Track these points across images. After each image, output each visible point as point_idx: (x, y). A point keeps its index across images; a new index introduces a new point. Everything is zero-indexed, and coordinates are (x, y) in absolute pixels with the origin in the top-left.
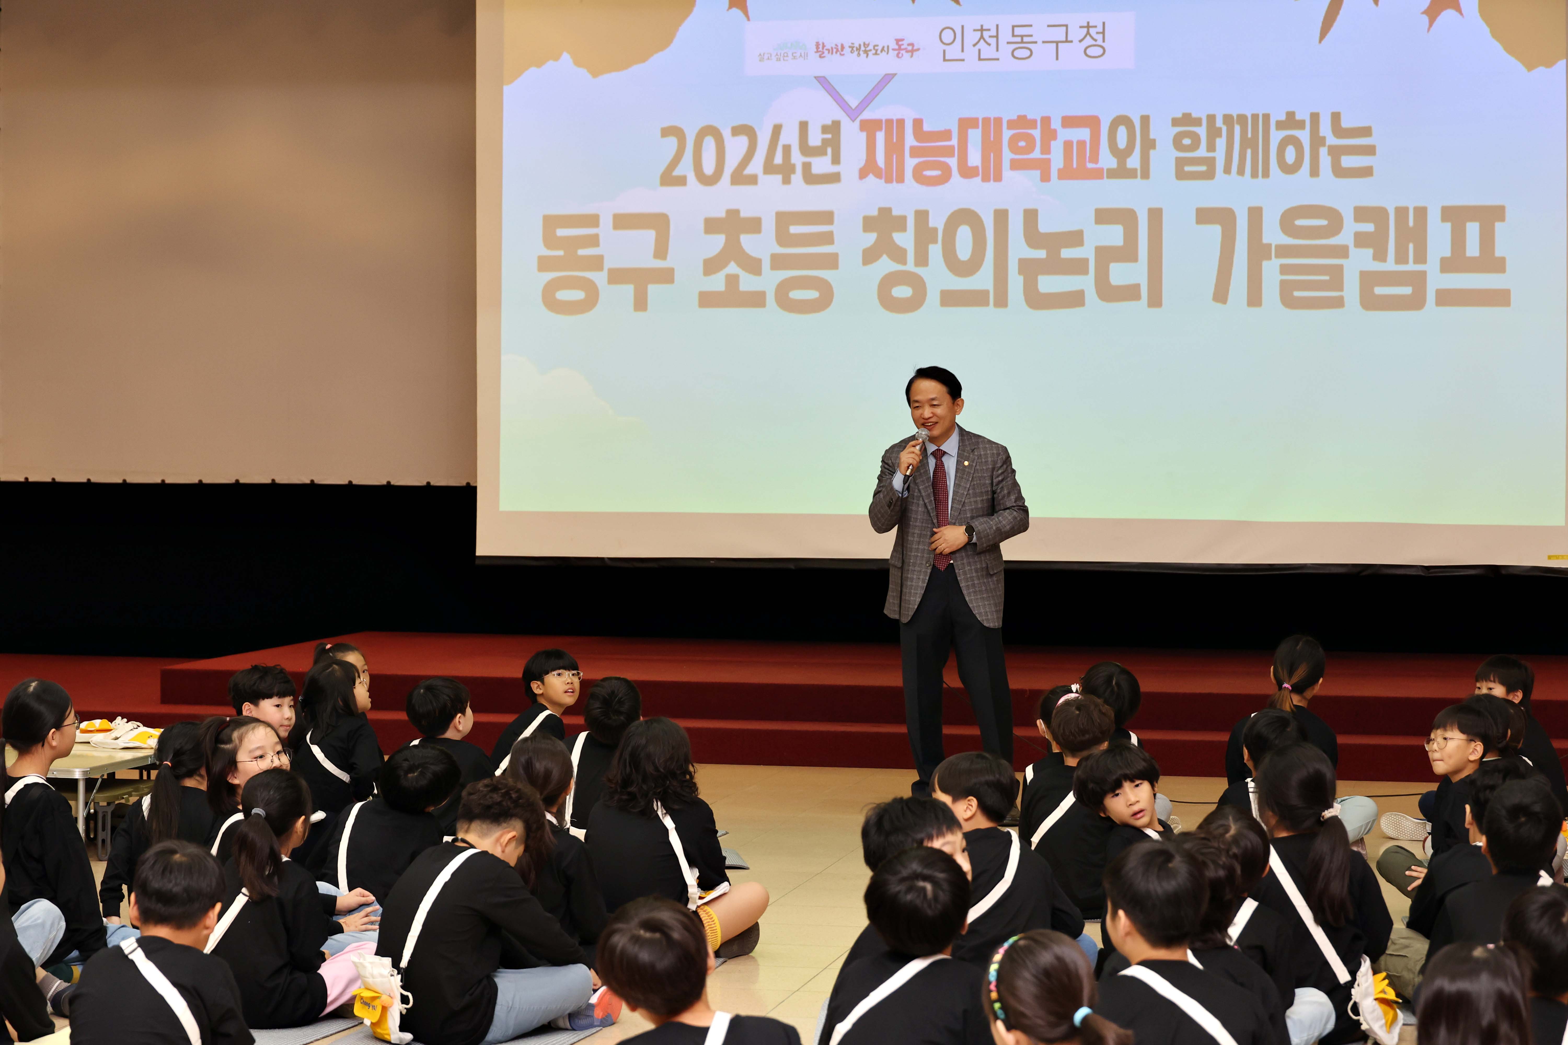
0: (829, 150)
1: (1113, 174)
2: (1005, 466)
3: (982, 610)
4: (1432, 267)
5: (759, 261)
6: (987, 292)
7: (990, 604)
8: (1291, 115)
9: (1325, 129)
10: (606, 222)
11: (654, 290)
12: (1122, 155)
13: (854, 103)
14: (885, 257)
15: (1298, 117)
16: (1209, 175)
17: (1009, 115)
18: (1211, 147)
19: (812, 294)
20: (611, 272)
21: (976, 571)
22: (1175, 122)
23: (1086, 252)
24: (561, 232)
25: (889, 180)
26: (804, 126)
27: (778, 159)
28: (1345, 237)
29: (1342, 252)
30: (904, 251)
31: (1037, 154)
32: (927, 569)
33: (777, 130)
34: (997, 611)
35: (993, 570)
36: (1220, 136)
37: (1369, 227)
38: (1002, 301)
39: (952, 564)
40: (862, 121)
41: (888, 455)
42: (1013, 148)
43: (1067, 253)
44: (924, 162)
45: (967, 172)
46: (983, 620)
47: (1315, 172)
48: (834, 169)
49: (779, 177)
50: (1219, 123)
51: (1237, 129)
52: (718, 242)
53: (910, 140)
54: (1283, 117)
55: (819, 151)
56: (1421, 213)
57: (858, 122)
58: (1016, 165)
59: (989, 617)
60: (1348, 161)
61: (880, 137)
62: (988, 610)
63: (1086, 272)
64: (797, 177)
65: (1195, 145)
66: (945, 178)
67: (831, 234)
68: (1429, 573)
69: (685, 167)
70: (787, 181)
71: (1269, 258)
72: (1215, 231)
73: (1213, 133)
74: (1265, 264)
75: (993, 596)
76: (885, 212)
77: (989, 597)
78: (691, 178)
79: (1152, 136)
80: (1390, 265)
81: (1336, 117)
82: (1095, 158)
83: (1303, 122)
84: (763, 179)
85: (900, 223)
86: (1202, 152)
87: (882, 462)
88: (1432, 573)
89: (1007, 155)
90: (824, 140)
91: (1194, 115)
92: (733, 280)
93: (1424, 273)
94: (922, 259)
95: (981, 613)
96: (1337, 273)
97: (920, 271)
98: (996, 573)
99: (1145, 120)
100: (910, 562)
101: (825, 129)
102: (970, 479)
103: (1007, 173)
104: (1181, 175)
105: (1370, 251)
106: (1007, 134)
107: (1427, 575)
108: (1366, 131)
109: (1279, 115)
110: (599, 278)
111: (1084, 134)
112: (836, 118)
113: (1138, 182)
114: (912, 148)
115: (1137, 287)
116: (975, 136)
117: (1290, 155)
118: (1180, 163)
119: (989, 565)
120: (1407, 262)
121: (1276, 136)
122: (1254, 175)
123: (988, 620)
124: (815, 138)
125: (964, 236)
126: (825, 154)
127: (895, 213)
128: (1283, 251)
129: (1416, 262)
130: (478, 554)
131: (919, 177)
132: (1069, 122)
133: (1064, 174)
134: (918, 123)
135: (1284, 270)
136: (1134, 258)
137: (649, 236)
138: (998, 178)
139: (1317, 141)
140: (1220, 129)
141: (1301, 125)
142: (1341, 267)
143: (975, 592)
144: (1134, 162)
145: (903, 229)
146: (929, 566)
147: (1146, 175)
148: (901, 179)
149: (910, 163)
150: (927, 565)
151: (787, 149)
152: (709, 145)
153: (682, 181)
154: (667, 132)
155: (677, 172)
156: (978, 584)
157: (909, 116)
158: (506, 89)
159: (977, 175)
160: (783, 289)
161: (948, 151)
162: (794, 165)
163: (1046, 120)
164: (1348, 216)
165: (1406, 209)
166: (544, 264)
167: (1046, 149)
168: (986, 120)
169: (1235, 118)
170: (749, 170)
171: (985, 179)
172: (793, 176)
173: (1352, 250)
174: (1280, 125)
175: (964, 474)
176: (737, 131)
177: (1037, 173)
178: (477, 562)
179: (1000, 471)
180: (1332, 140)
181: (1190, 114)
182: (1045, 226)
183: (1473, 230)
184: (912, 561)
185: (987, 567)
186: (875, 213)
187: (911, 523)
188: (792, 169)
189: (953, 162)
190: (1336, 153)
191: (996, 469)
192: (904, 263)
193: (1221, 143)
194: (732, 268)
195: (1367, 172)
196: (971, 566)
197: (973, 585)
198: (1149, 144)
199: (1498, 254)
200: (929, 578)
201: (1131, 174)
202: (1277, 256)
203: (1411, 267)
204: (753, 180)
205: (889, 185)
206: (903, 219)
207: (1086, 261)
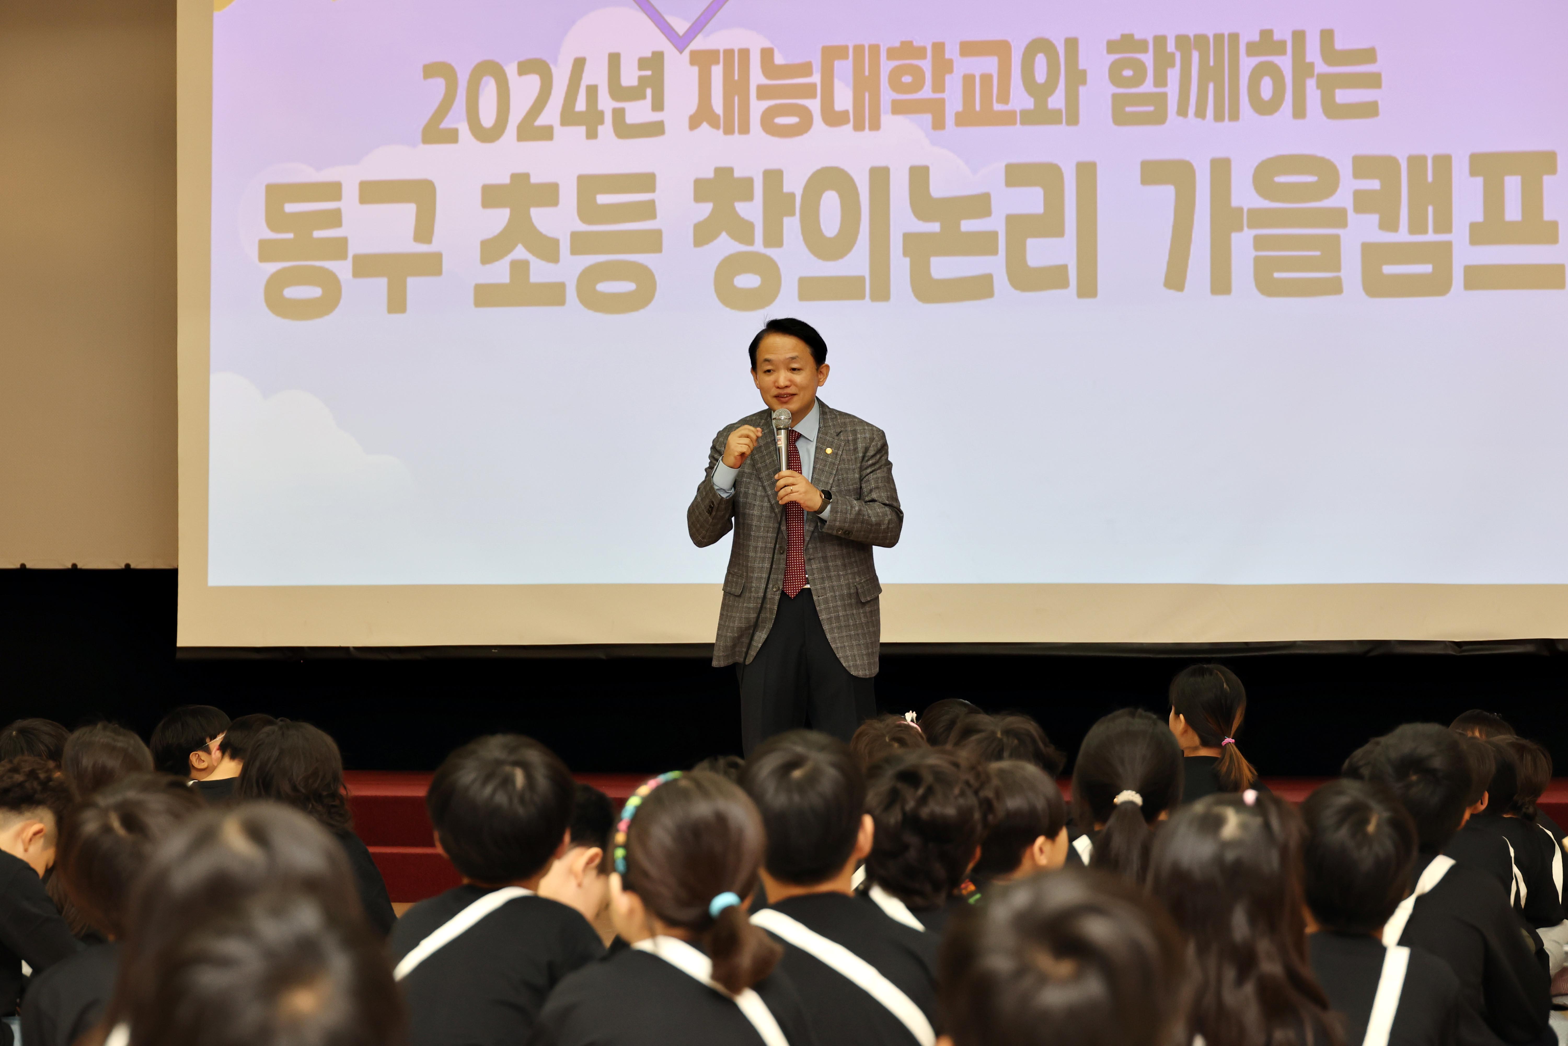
0: (649, 92)
1: (1029, 118)
2: (878, 456)
3: (848, 653)
4: (1459, 236)
5: (556, 242)
6: (861, 279)
7: (859, 645)
8: (1266, 34)
9: (1313, 53)
10: (350, 192)
11: (413, 283)
12: (1041, 93)
13: (681, 26)
14: (724, 235)
15: (1277, 36)
16: (1158, 118)
17: (890, 40)
18: (1161, 80)
19: (627, 286)
20: (357, 258)
21: (842, 597)
22: (1112, 46)
23: (995, 223)
24: (290, 208)
25: (729, 131)
26: (614, 60)
27: (581, 105)
28: (1342, 198)
29: (1338, 217)
30: (751, 226)
31: (926, 92)
32: (774, 595)
33: (579, 64)
34: (868, 654)
35: (865, 597)
36: (1173, 65)
37: (1374, 184)
38: (881, 293)
39: (809, 589)
40: (693, 54)
41: (721, 439)
42: (895, 84)
43: (968, 225)
44: (776, 106)
45: (834, 118)
46: (849, 667)
47: (1299, 112)
48: (656, 117)
49: (582, 130)
50: (1171, 47)
51: (1195, 56)
52: (499, 218)
53: (757, 77)
54: (1256, 38)
55: (635, 94)
56: (1444, 162)
57: (687, 52)
58: (898, 108)
59: (858, 662)
60: (1343, 96)
61: (717, 72)
62: (856, 652)
63: (995, 252)
64: (606, 129)
65: (1139, 78)
66: (804, 126)
67: (652, 203)
68: (1461, 652)
69: (457, 120)
70: (592, 134)
71: (1240, 229)
72: (1167, 193)
73: (1163, 61)
74: (1235, 237)
75: (864, 634)
76: (724, 173)
77: (858, 635)
78: (464, 129)
79: (1081, 67)
80: (1403, 235)
81: (1327, 36)
82: (1004, 97)
83: (1283, 43)
84: (559, 131)
85: (745, 189)
86: (1148, 86)
87: (711, 448)
88: (1465, 651)
89: (887, 96)
90: (641, 78)
91: (1137, 36)
92: (520, 268)
93: (1448, 245)
94: (774, 238)
95: (847, 657)
96: (1332, 246)
97: (772, 252)
98: (869, 602)
99: (1072, 44)
100: (751, 587)
101: (643, 63)
102: (834, 472)
103: (887, 119)
104: (1120, 118)
105: (1374, 218)
106: (887, 66)
107: (1458, 655)
108: (1369, 55)
109: (1249, 34)
110: (342, 269)
111: (989, 64)
112: (658, 48)
113: (1062, 129)
114: (760, 88)
115: (1064, 268)
116: (844, 68)
117: (1266, 89)
118: (1118, 102)
119: (860, 591)
120: (1425, 231)
121: (1247, 64)
122: (1219, 117)
123: (856, 666)
124: (630, 77)
125: (831, 203)
126: (644, 97)
127: (737, 174)
128: (1258, 218)
129: (1436, 231)
130: (179, 644)
131: (769, 125)
132: (969, 49)
133: (963, 120)
134: (767, 54)
135: (1259, 243)
136: (1058, 231)
137: (407, 212)
138: (875, 125)
139: (1303, 69)
140: (1172, 55)
141: (1279, 48)
142: (1337, 238)
143: (839, 628)
144: (1057, 101)
145: (749, 196)
146: (777, 591)
147: (1073, 119)
148: (745, 129)
149: (757, 107)
150: (775, 590)
151: (592, 91)
152: (489, 91)
153: (452, 137)
154: (431, 70)
155: (446, 124)
156: (843, 616)
157: (755, 43)
158: (216, 13)
159: (848, 122)
160: (588, 278)
161: (809, 91)
162: (602, 113)
163: (939, 48)
164: (1345, 169)
165: (1424, 158)
166: (267, 251)
167: (939, 86)
168: (859, 49)
169: (1192, 38)
170: (542, 121)
171: (859, 127)
172: (600, 128)
173: (1351, 216)
174: (1253, 49)
175: (825, 465)
176: (524, 68)
177: (928, 118)
178: (179, 655)
179: (870, 462)
180: (1321, 67)
181: (1132, 36)
182: (938, 188)
183: (1513, 185)
184: (754, 585)
185: (857, 593)
186: (711, 174)
187: (753, 533)
188: (599, 118)
189: (814, 105)
190: (1327, 84)
191: (866, 459)
192: (751, 242)
193: (1173, 75)
194: (520, 252)
195: (1369, 110)
196: (834, 592)
197: (838, 618)
198: (1077, 78)
199: (1548, 216)
200: (778, 608)
201: (1053, 118)
202: (1250, 227)
203: (1431, 237)
204: (547, 133)
205: (729, 137)
206: (750, 181)
207: (994, 235)
